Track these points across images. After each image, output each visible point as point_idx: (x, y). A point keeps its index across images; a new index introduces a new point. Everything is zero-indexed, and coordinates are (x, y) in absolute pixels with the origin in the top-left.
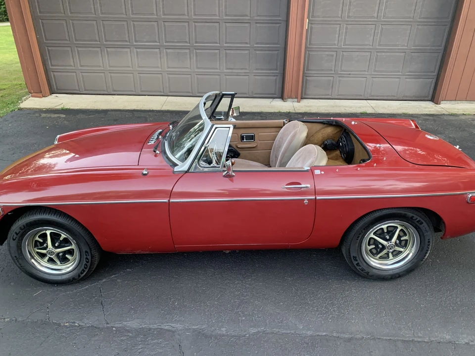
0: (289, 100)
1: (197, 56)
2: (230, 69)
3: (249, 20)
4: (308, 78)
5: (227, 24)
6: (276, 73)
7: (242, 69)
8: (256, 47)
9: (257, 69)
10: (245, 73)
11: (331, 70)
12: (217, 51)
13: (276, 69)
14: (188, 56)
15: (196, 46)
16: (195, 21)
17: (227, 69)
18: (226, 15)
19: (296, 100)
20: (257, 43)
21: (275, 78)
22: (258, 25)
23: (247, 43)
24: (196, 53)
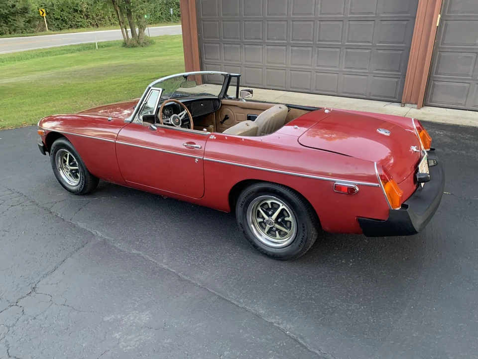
0: (408, 105)
1: (318, 54)
2: (348, 68)
3: (374, 17)
4: (436, 83)
5: (351, 22)
6: (399, 75)
7: (361, 69)
8: (378, 46)
9: (377, 70)
10: (364, 73)
11: (468, 75)
12: (338, 50)
13: (398, 71)
14: (310, 53)
15: (318, 44)
16: (321, 19)
17: (346, 68)
18: (351, 13)
19: (416, 106)
20: (380, 42)
21: (396, 80)
22: (384, 23)
23: (369, 42)
24: (318, 51)
